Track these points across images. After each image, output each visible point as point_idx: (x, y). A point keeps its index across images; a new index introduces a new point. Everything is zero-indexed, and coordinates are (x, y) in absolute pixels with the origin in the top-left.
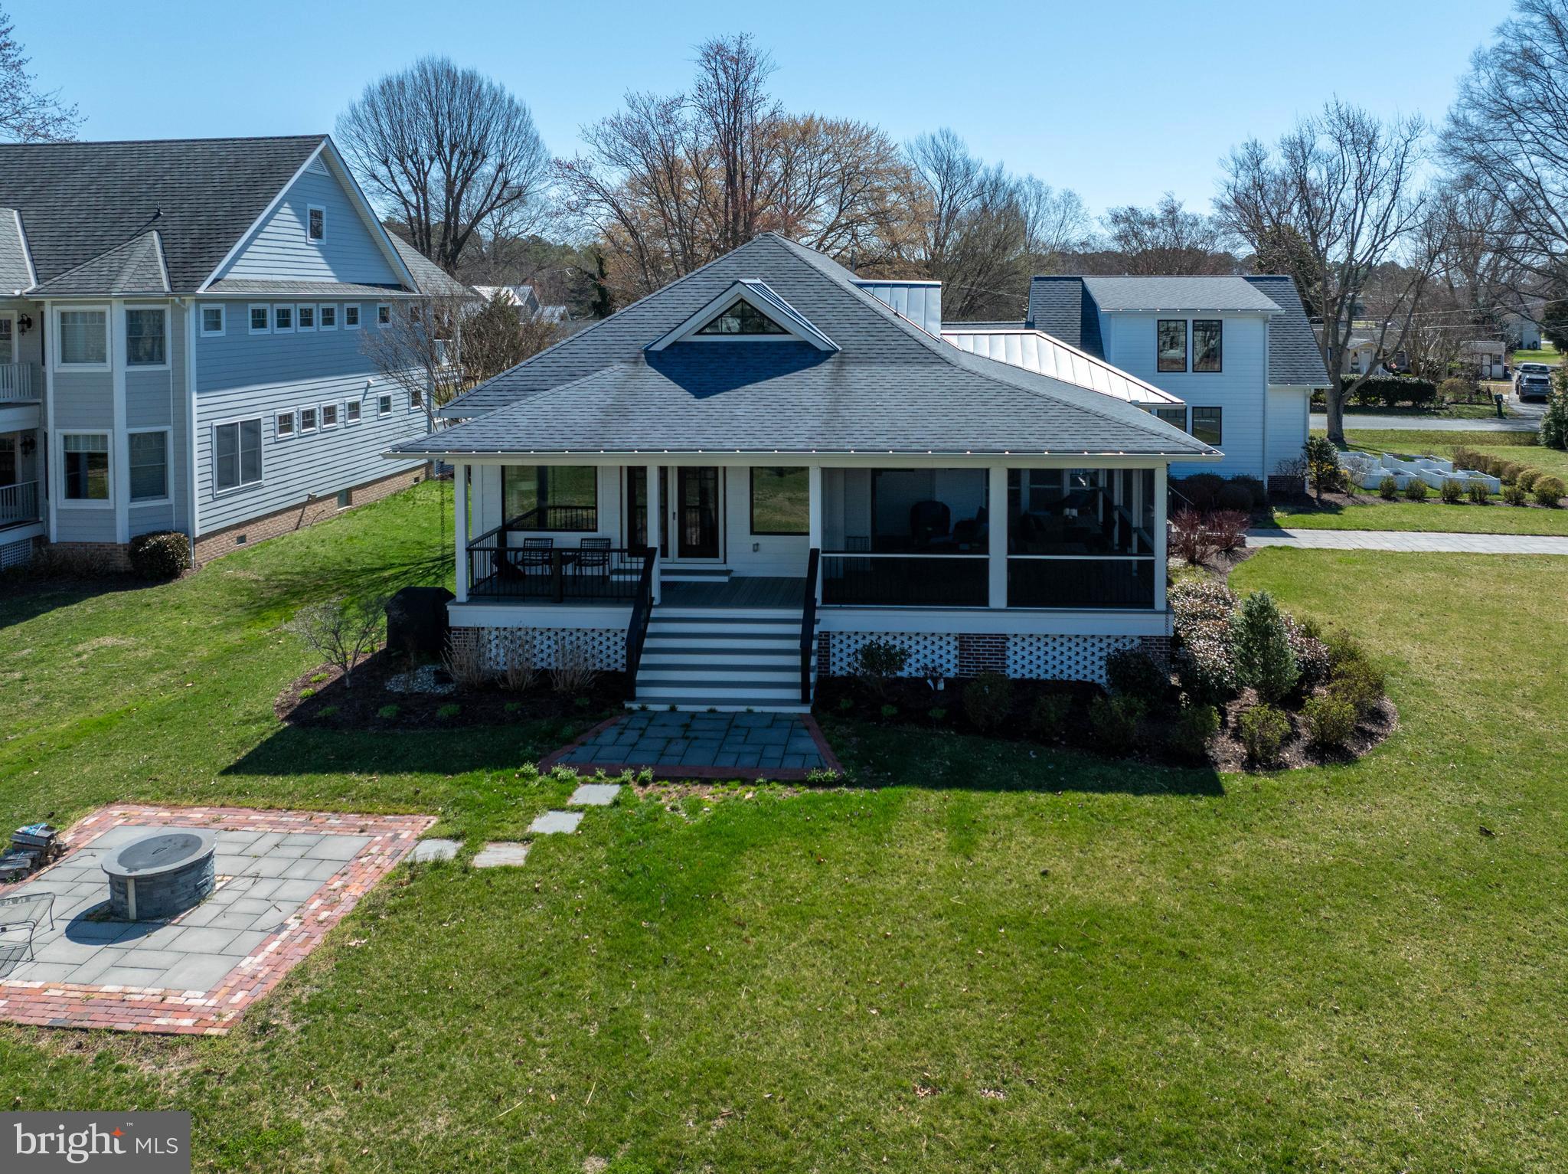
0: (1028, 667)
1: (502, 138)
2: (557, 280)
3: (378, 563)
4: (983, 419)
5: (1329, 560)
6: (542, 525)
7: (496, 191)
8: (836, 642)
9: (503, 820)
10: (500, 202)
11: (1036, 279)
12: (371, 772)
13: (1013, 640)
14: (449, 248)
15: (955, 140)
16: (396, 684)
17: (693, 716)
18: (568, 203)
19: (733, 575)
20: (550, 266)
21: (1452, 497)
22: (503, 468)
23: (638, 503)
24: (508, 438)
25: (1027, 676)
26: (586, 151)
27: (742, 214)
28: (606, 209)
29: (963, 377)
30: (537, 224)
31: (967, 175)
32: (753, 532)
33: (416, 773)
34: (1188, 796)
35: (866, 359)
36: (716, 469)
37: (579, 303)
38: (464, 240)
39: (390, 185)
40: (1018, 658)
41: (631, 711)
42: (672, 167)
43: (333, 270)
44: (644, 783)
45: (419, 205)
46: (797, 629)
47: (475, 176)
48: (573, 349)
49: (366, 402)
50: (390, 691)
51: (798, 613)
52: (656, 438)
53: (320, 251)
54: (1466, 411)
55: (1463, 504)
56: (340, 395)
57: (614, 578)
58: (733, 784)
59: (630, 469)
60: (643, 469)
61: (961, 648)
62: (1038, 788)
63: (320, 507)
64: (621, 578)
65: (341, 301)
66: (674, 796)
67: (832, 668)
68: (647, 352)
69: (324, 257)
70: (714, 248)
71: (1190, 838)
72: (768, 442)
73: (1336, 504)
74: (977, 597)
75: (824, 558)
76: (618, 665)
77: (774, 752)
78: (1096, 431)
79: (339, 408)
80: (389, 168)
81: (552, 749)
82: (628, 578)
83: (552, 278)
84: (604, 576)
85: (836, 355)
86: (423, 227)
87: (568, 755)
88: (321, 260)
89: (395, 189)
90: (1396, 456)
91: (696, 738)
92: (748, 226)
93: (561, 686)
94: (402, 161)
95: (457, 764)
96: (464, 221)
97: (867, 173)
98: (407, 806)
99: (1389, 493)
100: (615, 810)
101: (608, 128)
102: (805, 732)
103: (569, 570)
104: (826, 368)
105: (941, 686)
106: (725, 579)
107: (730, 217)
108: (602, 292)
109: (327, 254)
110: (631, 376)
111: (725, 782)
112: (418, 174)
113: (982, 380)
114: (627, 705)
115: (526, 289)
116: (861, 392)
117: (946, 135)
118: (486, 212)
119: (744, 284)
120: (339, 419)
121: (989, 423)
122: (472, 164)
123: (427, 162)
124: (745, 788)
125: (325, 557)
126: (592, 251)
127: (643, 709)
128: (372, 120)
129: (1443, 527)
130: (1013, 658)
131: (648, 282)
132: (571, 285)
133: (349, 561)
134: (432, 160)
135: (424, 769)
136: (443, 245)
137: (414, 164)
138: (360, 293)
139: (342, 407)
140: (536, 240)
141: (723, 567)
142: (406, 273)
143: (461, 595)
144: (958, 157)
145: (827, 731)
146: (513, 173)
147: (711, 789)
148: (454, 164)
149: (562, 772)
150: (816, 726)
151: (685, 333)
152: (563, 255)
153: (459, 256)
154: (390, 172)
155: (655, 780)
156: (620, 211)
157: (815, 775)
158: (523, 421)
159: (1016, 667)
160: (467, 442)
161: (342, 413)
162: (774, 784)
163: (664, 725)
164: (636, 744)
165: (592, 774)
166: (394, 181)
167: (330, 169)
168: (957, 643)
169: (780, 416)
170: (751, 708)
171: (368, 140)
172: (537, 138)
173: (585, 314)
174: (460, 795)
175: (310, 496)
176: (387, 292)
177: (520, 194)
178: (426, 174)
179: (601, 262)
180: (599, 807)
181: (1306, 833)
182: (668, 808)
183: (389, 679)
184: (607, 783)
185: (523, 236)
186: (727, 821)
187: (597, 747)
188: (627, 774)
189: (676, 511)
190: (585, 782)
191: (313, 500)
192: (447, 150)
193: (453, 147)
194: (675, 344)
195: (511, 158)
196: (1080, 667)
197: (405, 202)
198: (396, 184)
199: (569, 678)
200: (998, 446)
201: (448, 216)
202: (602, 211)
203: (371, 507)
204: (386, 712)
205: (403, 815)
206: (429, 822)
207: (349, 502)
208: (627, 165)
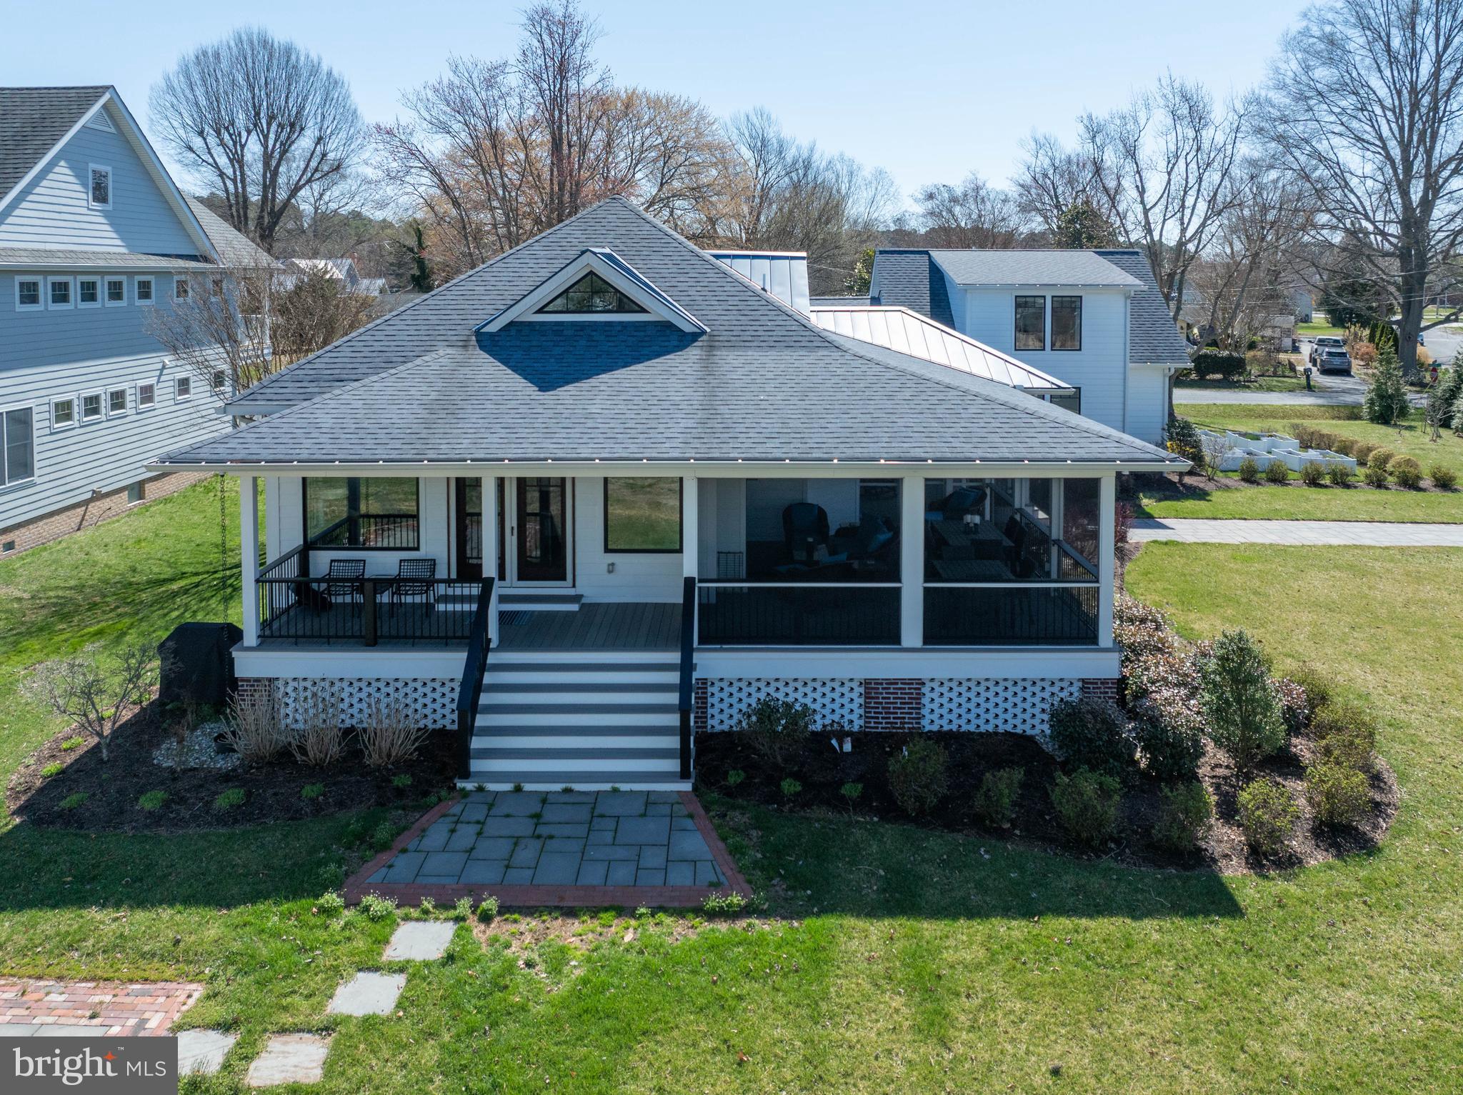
0: (947, 717)
1: (320, 111)
2: (377, 252)
3: (168, 572)
4: (893, 418)
5: (1222, 557)
6: (354, 544)
7: (313, 164)
8: (715, 689)
9: (294, 992)
10: (317, 175)
11: (881, 252)
12: (118, 905)
13: (929, 685)
14: (266, 220)
15: (769, 118)
16: (165, 756)
17: (544, 798)
18: (387, 170)
19: (584, 601)
20: (369, 240)
21: (1313, 480)
22: (304, 479)
23: (469, 509)
24: (308, 443)
25: (946, 728)
26: (408, 117)
27: (568, 184)
28: (426, 179)
29: (854, 364)
30: (357, 198)
31: (781, 153)
32: (607, 550)
33: (179, 907)
34: (1200, 918)
35: (740, 342)
36: (563, 480)
37: (398, 276)
38: (282, 214)
39: (206, 157)
40: (935, 706)
41: (465, 794)
42: (494, 136)
43: (122, 239)
44: (486, 918)
45: (235, 177)
46: (674, 678)
47: (293, 148)
48: (390, 330)
49: (161, 385)
50: (159, 766)
51: (674, 657)
52: (493, 443)
53: (105, 217)
54: (1275, 383)
55: (1326, 487)
56: (130, 377)
57: (441, 607)
58: (606, 916)
59: (458, 480)
60: (477, 482)
61: (867, 696)
62: (1007, 912)
63: (106, 503)
64: (450, 607)
65: (131, 273)
66: (528, 938)
67: (710, 722)
68: (478, 333)
69: (111, 224)
70: (537, 221)
71: (1227, 994)
72: (633, 448)
73: (1201, 489)
74: (887, 634)
75: (700, 588)
76: (447, 722)
77: (653, 858)
78: (1031, 432)
79: (128, 392)
80: (205, 139)
81: (363, 860)
82: (458, 607)
83: (371, 252)
84: (427, 604)
85: (704, 338)
86: (241, 200)
87: (384, 870)
88: (108, 228)
89: (211, 161)
90: (1241, 434)
91: (551, 837)
92: (574, 195)
93: (375, 756)
94: (218, 133)
95: (235, 890)
96: (282, 195)
97: (688, 147)
98: (162, 966)
99: (1250, 476)
100: (448, 970)
101: (430, 94)
102: (689, 823)
103: (385, 598)
104: (693, 353)
105: (848, 747)
106: (574, 607)
107: (556, 188)
108: (421, 263)
109: (115, 221)
110: (461, 364)
111: (595, 912)
112: (235, 145)
113: (879, 368)
114: (460, 784)
115: (348, 262)
116: (738, 384)
117: (761, 114)
118: (304, 185)
119: (595, 253)
120: (129, 405)
121: (901, 422)
122: (289, 138)
123: (244, 134)
124: (623, 922)
125: (106, 565)
126: (411, 226)
127: (480, 789)
128: (187, 92)
129: (1319, 515)
130: (929, 706)
131: (470, 254)
132: (392, 259)
133: (134, 570)
134: (249, 132)
135: (190, 900)
136: (261, 217)
137: (231, 135)
138: (152, 264)
139: (133, 391)
140: (356, 215)
141: (572, 592)
142: (208, 244)
143: (250, 638)
144: (772, 135)
145: (716, 821)
146: (331, 146)
147: (576, 926)
148: (272, 136)
149: (377, 904)
150: (702, 812)
151: (524, 312)
152: (382, 229)
153: (277, 228)
154: (206, 143)
155: (500, 913)
156: (442, 180)
157: (713, 902)
158: (327, 421)
159: (932, 717)
160: (254, 449)
161: (133, 398)
162: (661, 916)
163: (508, 816)
164: (472, 849)
165: (416, 905)
166: (210, 153)
167: (117, 125)
168: (862, 690)
169: (645, 414)
170: (617, 785)
171: (183, 111)
172: (355, 112)
173: (405, 287)
174: (236, 946)
175: (94, 492)
176: (181, 263)
177: (338, 167)
178: (243, 147)
179: (419, 234)
180: (427, 964)
181: (1370, 977)
182: (521, 963)
183: (158, 746)
184: (437, 919)
185: (343, 211)
186: (604, 987)
187: (423, 855)
188: (464, 905)
189: (515, 525)
190: (407, 918)
191: (97, 496)
192: (264, 122)
193: (271, 118)
194: (512, 324)
195: (329, 131)
196: (1009, 716)
197: (222, 175)
198: (212, 156)
199: (385, 745)
200: (918, 453)
201: (265, 187)
202: (423, 180)
203: (167, 501)
204: (150, 802)
205: (155, 982)
206: (189, 996)
207: (141, 496)
208: (449, 132)
